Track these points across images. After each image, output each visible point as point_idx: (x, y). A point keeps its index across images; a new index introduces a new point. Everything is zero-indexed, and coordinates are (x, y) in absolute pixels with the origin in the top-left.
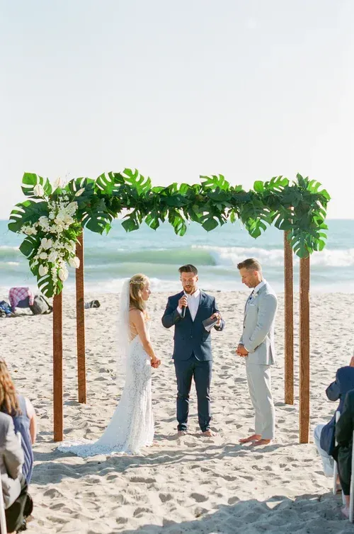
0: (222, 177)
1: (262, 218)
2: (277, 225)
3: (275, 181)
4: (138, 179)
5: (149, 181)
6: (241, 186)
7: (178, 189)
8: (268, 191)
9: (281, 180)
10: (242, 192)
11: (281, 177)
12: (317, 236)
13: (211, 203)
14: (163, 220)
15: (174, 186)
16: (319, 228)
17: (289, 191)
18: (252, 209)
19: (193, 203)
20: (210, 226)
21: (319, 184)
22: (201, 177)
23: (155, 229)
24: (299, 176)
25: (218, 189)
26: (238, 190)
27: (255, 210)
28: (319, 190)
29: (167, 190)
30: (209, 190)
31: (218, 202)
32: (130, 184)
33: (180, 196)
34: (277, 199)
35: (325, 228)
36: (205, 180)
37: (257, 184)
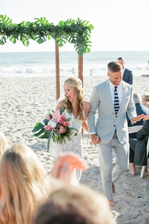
0: (45, 18)
1: (63, 38)
2: (69, 41)
3: (68, 21)
4: (6, 20)
5: (11, 20)
6: (53, 23)
7: (25, 24)
8: (65, 26)
9: (71, 20)
11: (71, 19)
12: (86, 46)
13: (40, 31)
14: (18, 39)
15: (24, 22)
16: (87, 42)
17: (74, 26)
18: (58, 34)
19: (31, 31)
20: (40, 41)
21: (88, 22)
22: (35, 19)
23: (14, 43)
24: (79, 19)
25: (42, 24)
26: (52, 25)
27: (60, 34)
28: (88, 25)
29: (19, 25)
30: (38, 25)
31: (43, 30)
32: (2, 22)
33: (25, 28)
34: (70, 29)
35: (90, 42)
36: (37, 20)
37: (61, 22)
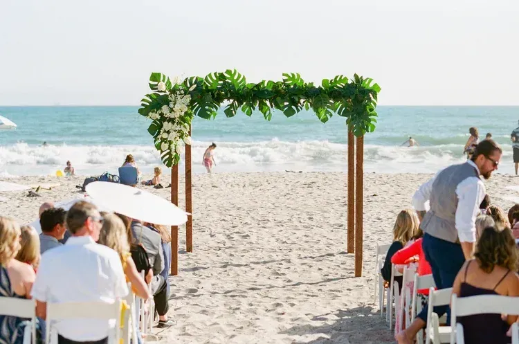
0: (298, 75)
1: (328, 107)
2: (339, 113)
3: (338, 79)
4: (236, 77)
5: (244, 78)
6: (312, 83)
7: (266, 85)
8: (333, 87)
9: (343, 78)
10: (314, 87)
11: (342, 76)
12: (370, 120)
13: (290, 97)
14: (254, 109)
15: (263, 83)
16: (371, 115)
17: (349, 87)
18: (321, 100)
19: (277, 96)
20: (289, 113)
21: (371, 80)
22: (283, 75)
23: (249, 115)
24: (356, 76)
25: (295, 85)
26: (310, 86)
27: (323, 101)
28: (371, 85)
29: (257, 86)
30: (288, 86)
31: (296, 95)
32: (230, 81)
33: (267, 90)
34: (340, 93)
35: (375, 115)
36: (286, 78)
37: (324, 82)
